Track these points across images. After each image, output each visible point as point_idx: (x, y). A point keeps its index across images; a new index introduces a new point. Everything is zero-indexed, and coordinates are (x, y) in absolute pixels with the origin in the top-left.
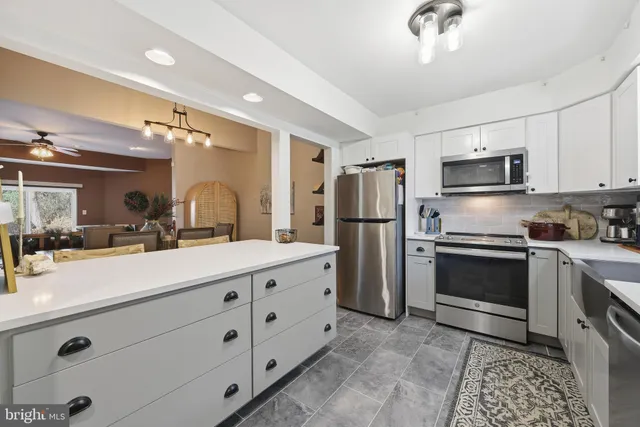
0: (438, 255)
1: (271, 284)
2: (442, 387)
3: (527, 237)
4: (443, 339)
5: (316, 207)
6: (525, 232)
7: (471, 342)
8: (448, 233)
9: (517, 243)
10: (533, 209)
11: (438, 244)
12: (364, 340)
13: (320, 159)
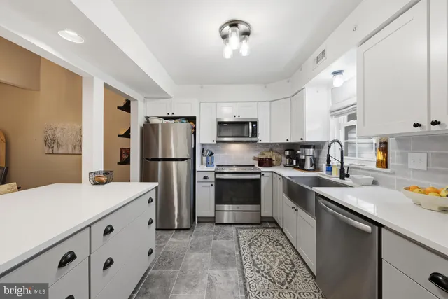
0: (217, 180)
1: (109, 230)
2: (233, 266)
3: (257, 166)
4: (223, 233)
5: (122, 149)
6: (256, 163)
7: (237, 231)
8: (218, 166)
9: (252, 170)
10: (258, 151)
11: (216, 173)
12: (174, 251)
13: (127, 107)
